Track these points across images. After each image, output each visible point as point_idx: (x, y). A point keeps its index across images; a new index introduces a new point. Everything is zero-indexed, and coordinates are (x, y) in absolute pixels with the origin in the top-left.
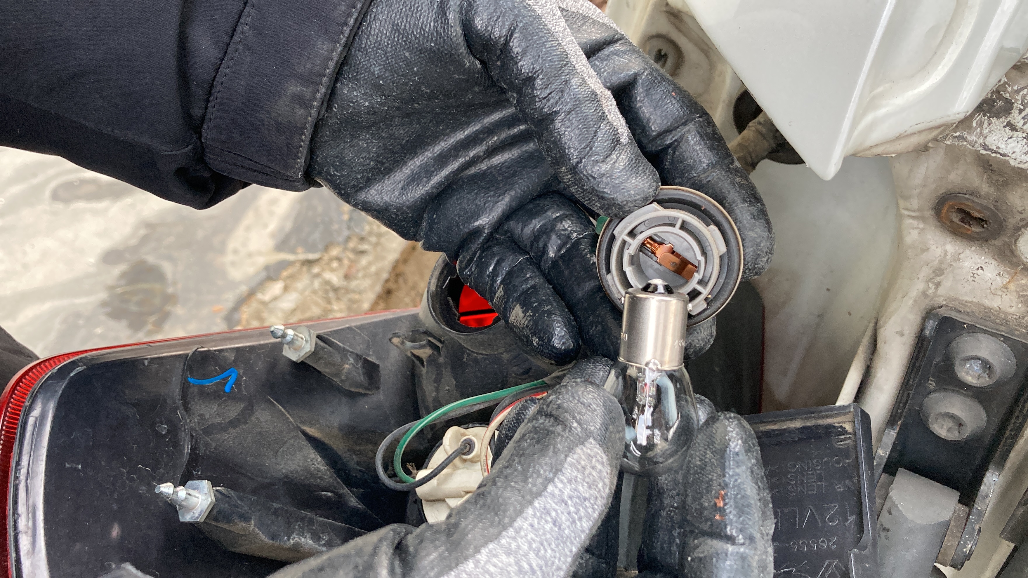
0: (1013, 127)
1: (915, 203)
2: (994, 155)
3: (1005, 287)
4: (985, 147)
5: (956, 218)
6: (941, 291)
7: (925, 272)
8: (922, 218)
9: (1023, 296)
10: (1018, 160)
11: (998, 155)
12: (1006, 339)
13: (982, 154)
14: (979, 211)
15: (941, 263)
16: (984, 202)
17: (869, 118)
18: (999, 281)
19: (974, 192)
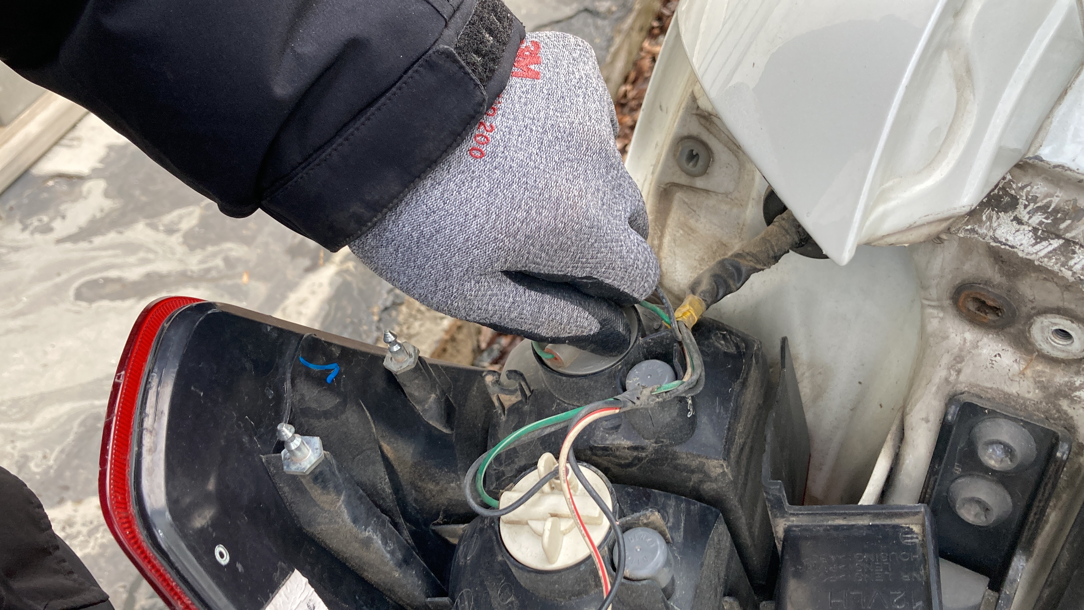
0: (1019, 221)
1: (934, 293)
2: (1003, 247)
3: (1022, 373)
4: (995, 239)
5: (972, 306)
6: (962, 378)
7: (946, 360)
8: (941, 308)
9: (1039, 382)
10: (1026, 251)
11: (1007, 247)
12: (1026, 424)
13: (993, 247)
14: (994, 300)
15: (961, 350)
16: (997, 291)
17: (880, 209)
18: (1016, 368)
19: (987, 282)
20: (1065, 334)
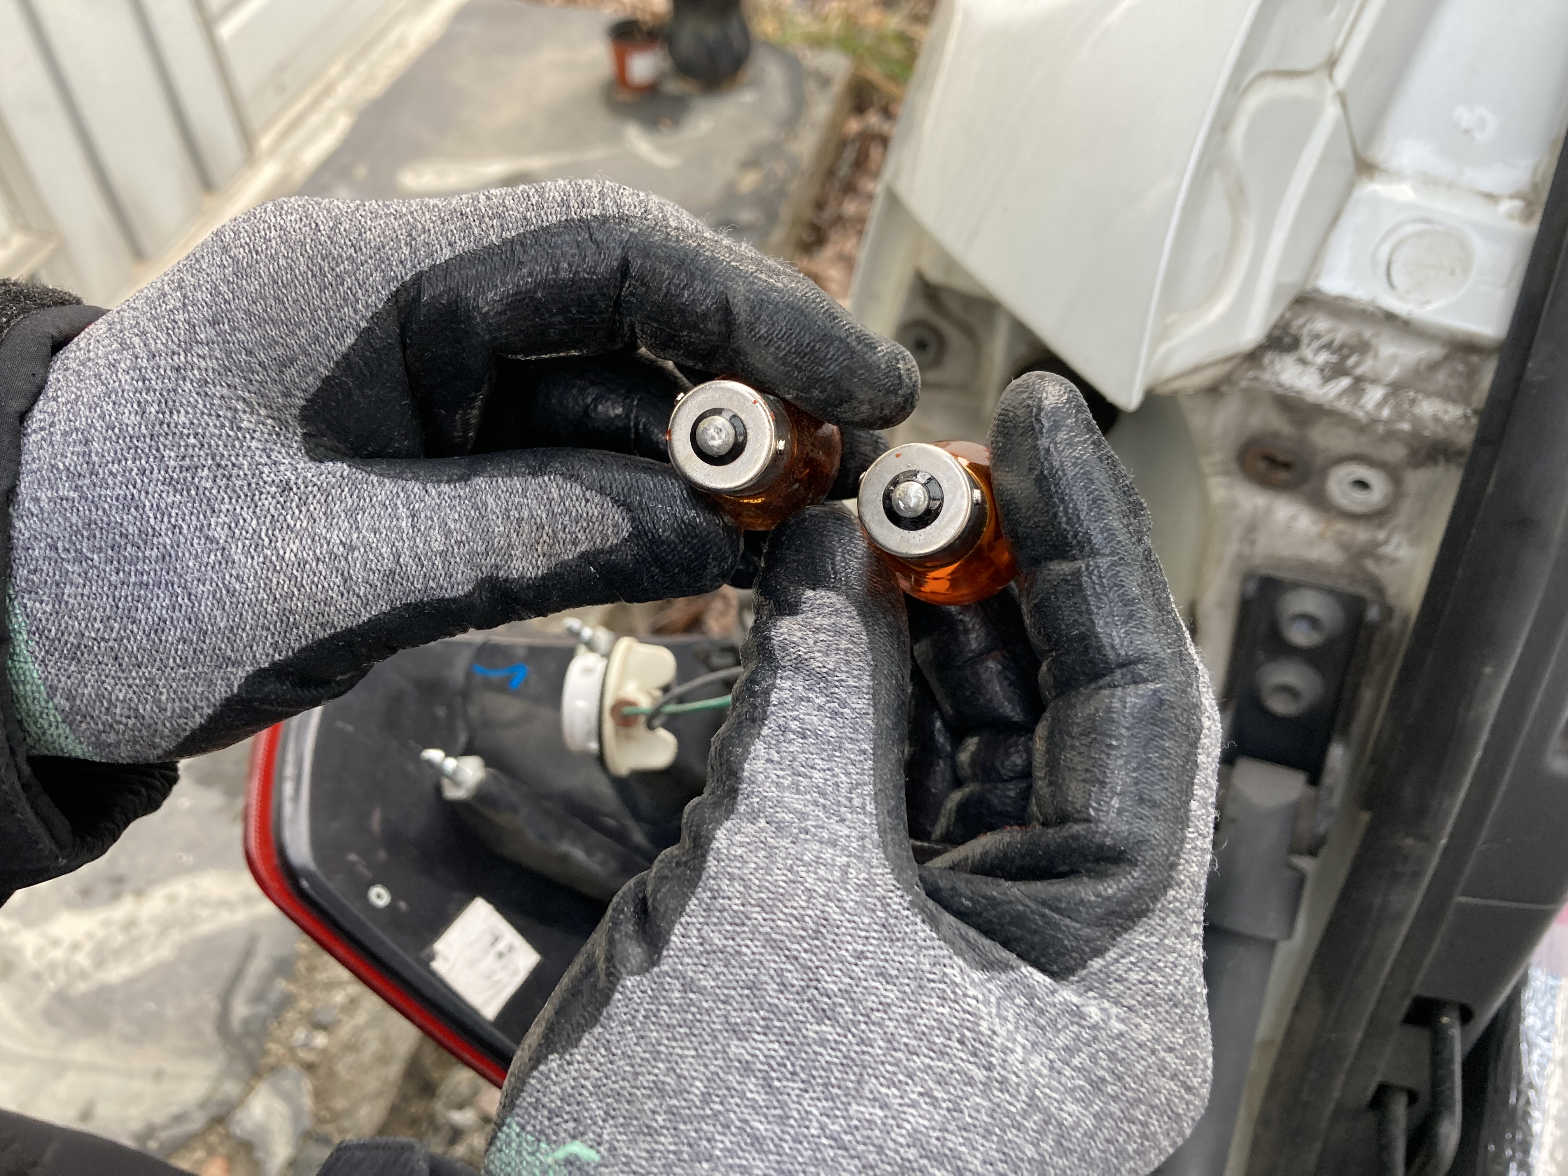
0: (1303, 362)
1: (1218, 457)
2: (1290, 393)
3: (1321, 535)
4: (1280, 385)
5: (1261, 465)
6: (1257, 549)
7: (1237, 531)
8: (1227, 473)
9: (1341, 542)
10: (1314, 395)
11: (1295, 393)
12: (1331, 591)
13: (1280, 394)
14: (1284, 455)
15: (1253, 518)
16: (1288, 444)
19: (1276, 435)
20: (1362, 484)
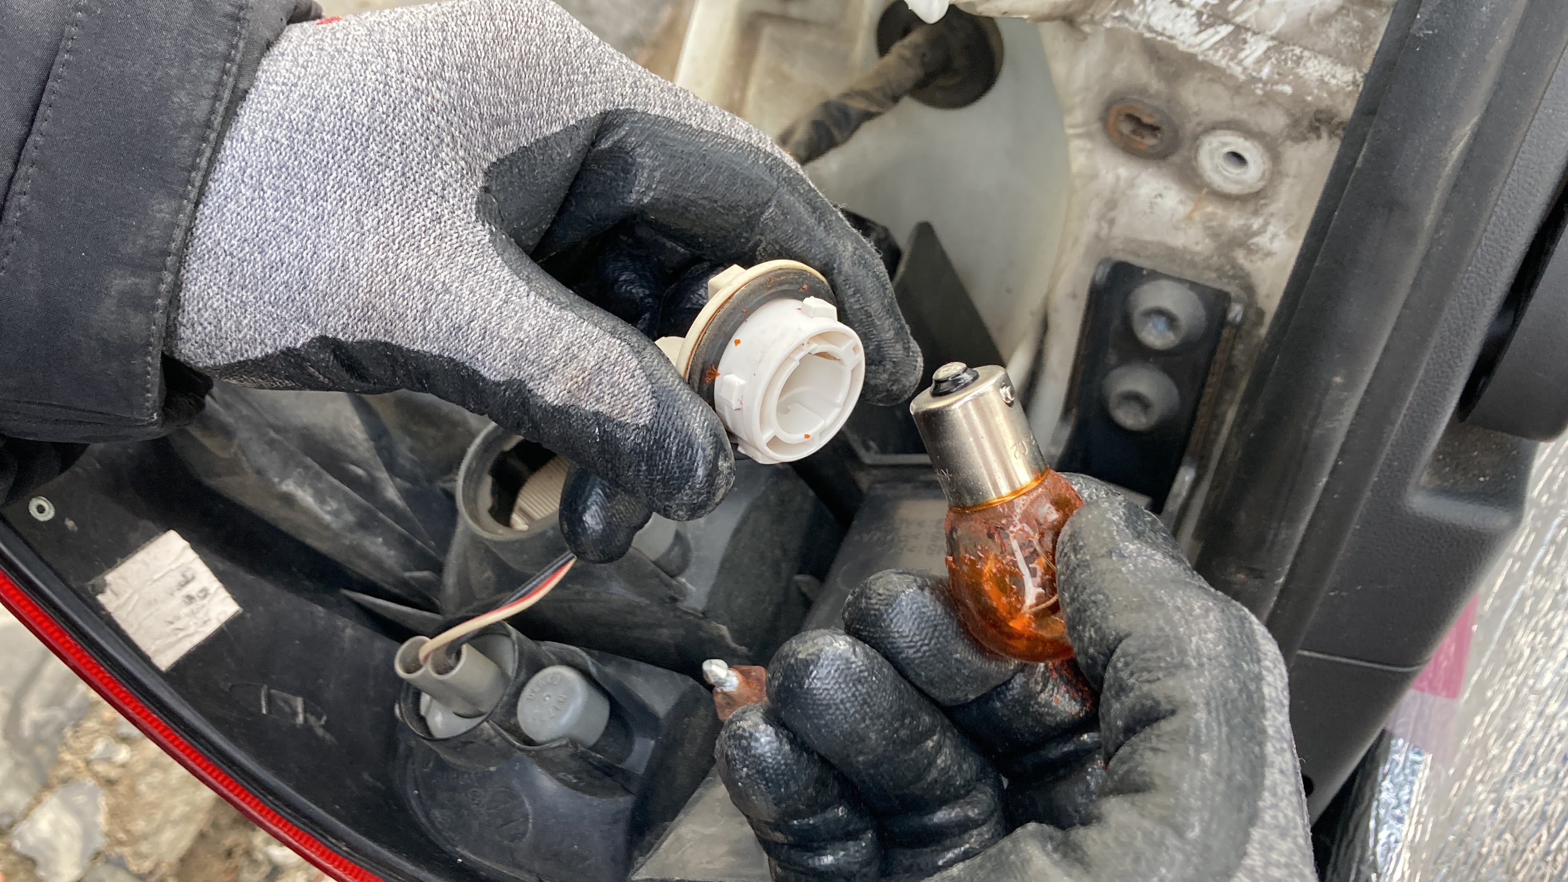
1: (1078, 116)
2: (1159, 38)
3: (1189, 218)
4: (1150, 29)
5: (1126, 128)
6: (1117, 231)
7: (1095, 208)
8: (1088, 135)
9: (1210, 228)
10: (1187, 43)
11: (1165, 39)
12: (1193, 285)
13: (1148, 39)
14: (1151, 116)
15: (1113, 192)
16: (1156, 103)
18: (1183, 211)
19: (1143, 91)
20: (1237, 158)
